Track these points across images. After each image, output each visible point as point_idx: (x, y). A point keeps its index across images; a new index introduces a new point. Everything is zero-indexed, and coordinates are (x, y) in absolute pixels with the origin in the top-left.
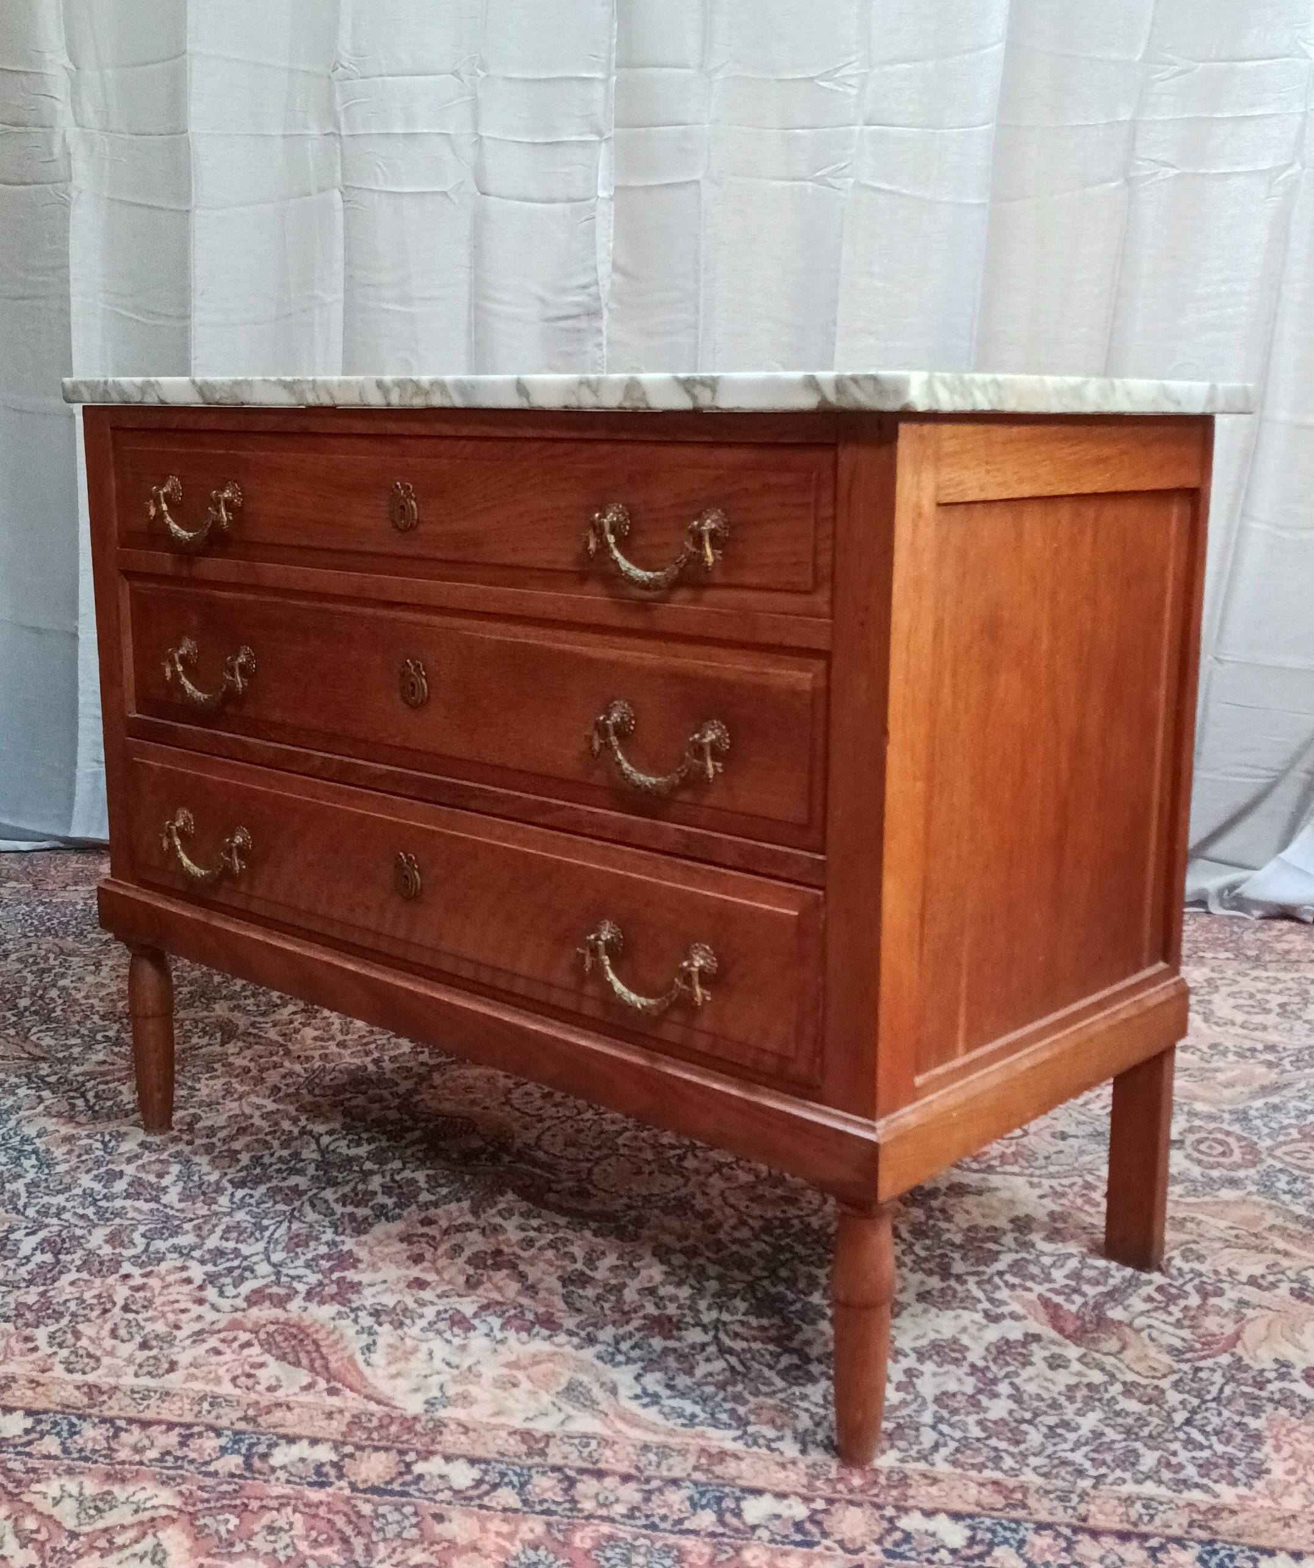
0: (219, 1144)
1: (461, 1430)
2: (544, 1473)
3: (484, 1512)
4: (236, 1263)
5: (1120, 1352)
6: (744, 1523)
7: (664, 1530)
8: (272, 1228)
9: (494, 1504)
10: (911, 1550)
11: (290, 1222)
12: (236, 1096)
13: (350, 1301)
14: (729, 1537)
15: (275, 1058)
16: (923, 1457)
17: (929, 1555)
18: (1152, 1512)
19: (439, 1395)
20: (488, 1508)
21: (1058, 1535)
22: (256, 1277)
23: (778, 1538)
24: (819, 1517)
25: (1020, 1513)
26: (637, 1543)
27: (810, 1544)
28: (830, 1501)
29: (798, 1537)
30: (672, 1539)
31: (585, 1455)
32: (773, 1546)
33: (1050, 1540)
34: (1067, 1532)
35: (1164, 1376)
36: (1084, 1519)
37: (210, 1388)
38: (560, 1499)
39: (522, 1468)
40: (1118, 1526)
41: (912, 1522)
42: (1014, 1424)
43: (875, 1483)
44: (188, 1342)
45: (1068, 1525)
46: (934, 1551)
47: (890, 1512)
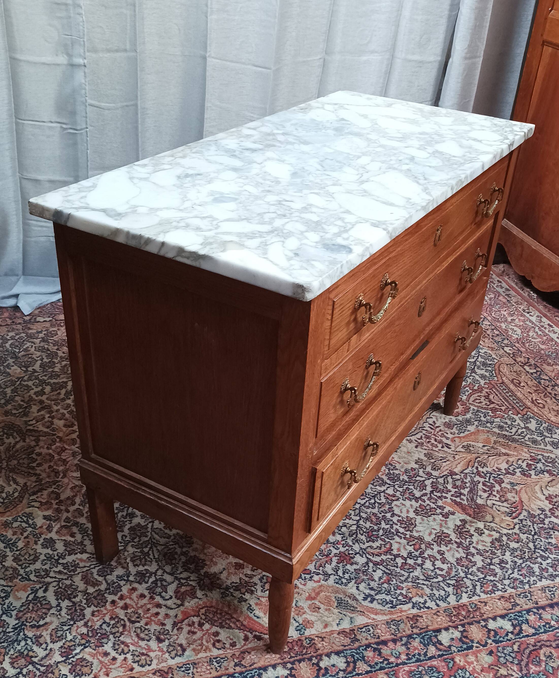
0: (81, 507)
1: (320, 639)
2: (365, 649)
3: (360, 676)
4: (153, 579)
5: (493, 520)
6: (445, 647)
7: (423, 660)
8: (150, 552)
9: (360, 672)
10: (500, 637)
11: (156, 547)
12: (62, 475)
13: (221, 586)
14: (446, 655)
15: (58, 444)
16: (474, 594)
17: (506, 638)
18: (552, 592)
19: (297, 624)
20: (361, 674)
21: (535, 613)
22: (169, 584)
23: (460, 649)
24: (465, 634)
25: (518, 608)
26: (420, 670)
27: (471, 647)
28: (463, 626)
29: (465, 646)
30: (429, 663)
31: (372, 635)
32: (460, 653)
33: (533, 616)
34: (535, 610)
35: (514, 528)
36: (537, 603)
37: (208, 654)
38: (381, 660)
39: (356, 650)
40: (547, 602)
41: (492, 625)
42: (488, 567)
43: (469, 611)
44: (175, 631)
45: (535, 608)
46: (507, 635)
47: (483, 623)
